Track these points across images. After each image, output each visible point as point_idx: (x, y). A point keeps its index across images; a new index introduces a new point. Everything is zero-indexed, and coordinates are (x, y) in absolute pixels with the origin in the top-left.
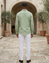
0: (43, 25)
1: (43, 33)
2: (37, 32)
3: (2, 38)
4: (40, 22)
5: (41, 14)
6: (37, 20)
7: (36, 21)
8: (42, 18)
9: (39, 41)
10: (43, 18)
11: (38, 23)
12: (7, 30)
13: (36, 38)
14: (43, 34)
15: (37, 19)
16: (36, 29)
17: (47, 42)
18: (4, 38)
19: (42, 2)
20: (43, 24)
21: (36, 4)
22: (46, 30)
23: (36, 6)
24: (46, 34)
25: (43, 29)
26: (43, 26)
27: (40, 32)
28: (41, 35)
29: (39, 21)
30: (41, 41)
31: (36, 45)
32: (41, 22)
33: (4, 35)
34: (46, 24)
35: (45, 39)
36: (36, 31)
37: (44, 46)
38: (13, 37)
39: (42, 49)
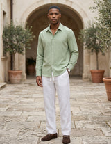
0: (97, 57)
1: (98, 75)
2: (84, 74)
3: (4, 87)
4: (90, 51)
5: (92, 32)
6: (84, 47)
7: (83, 49)
8: (94, 41)
9: (88, 93)
10: (98, 42)
11: (85, 52)
12: (17, 69)
13: (81, 87)
14: (98, 77)
15: (85, 43)
16: (82, 67)
17: (106, 96)
18: (10, 88)
19: (96, 5)
20: (97, 54)
21: (82, 9)
22: (103, 69)
23: (82, 14)
24: (105, 77)
25: (98, 65)
26: (97, 60)
27: (92, 72)
28: (93, 81)
29: (89, 47)
30: (92, 93)
31: (81, 102)
32: (92, 51)
33: (9, 81)
34: (103, 54)
35: (102, 90)
36: (82, 72)
37: (99, 106)
38: (30, 84)
39: (96, 112)
